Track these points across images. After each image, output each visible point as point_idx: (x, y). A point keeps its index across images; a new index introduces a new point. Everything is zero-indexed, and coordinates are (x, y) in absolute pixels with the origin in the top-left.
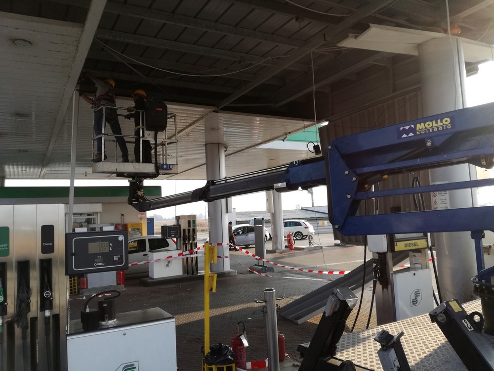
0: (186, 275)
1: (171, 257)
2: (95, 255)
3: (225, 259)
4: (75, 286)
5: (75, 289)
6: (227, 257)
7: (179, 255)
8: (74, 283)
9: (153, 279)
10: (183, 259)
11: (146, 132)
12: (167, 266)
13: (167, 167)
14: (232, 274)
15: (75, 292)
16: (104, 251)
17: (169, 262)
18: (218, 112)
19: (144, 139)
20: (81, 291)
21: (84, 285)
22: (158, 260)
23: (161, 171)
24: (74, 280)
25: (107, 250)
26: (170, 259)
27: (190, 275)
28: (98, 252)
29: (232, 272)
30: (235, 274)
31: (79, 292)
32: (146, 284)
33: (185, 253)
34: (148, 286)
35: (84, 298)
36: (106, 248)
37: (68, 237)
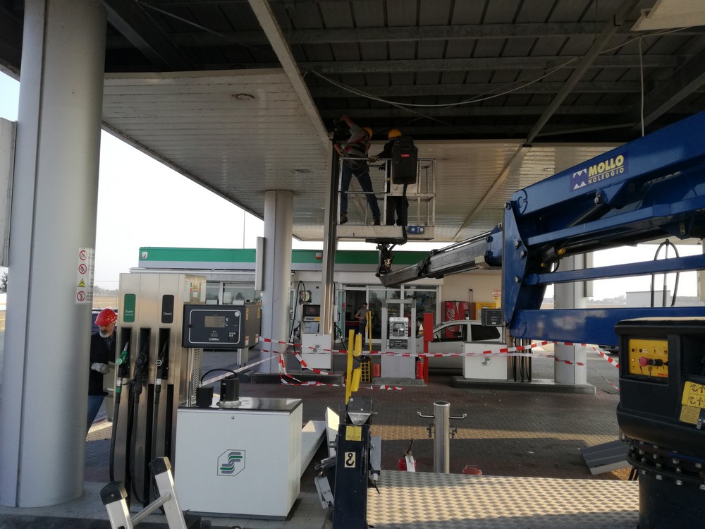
0: (512, 381)
1: (490, 352)
2: (211, 329)
3: (577, 366)
4: (367, 372)
5: (367, 376)
6: (580, 364)
7: (502, 351)
8: (367, 369)
9: (465, 379)
10: (509, 357)
11: (393, 186)
12: (485, 364)
13: (416, 230)
14: (586, 390)
15: (367, 380)
16: (220, 326)
17: (487, 359)
18: (530, 146)
19: (390, 195)
20: (373, 380)
21: (377, 372)
22: (470, 355)
23: (409, 236)
24: (367, 365)
25: (223, 325)
26: (488, 355)
27: (518, 382)
28: (214, 326)
29: (588, 387)
30: (591, 391)
31: (371, 381)
32: (453, 384)
33: (510, 350)
34: (455, 387)
35: (372, 388)
36: (221, 322)
37: (187, 308)
